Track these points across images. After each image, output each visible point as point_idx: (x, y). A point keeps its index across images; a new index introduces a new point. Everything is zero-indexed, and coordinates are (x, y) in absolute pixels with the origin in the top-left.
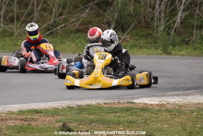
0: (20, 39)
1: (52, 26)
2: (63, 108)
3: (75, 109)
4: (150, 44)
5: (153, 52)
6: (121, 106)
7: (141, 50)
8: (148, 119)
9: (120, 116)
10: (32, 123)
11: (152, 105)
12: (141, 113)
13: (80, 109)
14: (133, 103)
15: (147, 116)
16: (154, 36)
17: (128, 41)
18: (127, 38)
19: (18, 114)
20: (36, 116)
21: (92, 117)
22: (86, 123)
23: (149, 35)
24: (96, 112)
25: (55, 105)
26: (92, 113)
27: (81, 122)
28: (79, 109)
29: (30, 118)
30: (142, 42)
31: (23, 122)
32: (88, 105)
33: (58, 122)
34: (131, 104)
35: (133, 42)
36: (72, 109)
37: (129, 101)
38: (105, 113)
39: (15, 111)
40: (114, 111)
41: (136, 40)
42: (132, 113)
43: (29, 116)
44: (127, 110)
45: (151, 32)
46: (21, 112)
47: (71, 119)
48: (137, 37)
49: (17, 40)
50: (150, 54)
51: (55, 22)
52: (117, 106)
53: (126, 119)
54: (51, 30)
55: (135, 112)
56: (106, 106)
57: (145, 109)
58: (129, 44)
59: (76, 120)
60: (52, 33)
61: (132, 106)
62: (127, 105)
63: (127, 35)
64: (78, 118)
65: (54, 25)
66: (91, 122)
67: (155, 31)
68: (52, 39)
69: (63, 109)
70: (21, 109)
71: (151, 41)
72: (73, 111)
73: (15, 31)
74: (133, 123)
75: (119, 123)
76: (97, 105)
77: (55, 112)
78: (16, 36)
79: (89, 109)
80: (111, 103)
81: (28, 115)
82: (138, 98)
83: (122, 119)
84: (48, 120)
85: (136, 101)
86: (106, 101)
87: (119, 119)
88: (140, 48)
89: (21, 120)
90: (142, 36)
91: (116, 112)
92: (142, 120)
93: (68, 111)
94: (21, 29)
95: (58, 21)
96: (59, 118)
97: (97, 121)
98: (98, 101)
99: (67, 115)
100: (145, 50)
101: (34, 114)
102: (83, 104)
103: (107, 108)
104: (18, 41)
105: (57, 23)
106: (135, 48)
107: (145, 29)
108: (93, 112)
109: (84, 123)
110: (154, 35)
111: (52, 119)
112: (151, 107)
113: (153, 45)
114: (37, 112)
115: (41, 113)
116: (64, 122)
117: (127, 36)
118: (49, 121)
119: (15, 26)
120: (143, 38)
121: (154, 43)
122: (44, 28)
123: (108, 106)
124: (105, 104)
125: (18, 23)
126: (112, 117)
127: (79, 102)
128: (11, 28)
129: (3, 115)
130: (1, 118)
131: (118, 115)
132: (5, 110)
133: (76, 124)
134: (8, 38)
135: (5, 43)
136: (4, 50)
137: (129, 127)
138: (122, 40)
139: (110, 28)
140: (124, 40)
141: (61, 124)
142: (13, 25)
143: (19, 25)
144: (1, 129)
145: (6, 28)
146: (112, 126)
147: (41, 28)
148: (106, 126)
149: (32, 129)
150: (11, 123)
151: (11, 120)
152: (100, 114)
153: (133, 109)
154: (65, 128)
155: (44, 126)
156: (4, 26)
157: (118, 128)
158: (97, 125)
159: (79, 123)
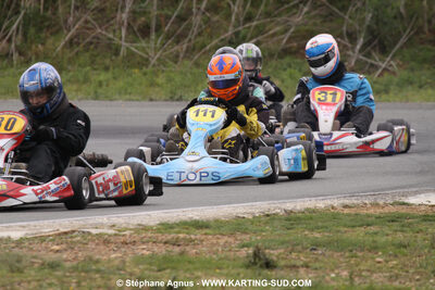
0: (163, 71)
2: (254, 217)
3: (280, 219)
6: (378, 211)
7: (423, 91)
9: (376, 233)
10: (188, 248)
12: (423, 226)
13: (292, 219)
14: (404, 204)
17: (394, 73)
18: (391, 65)
19: (158, 231)
20: (197, 235)
21: (318, 235)
22: (304, 248)
24: (325, 224)
25: (238, 211)
26: (318, 228)
27: (293, 246)
28: (289, 220)
29: (184, 239)
30: (425, 74)
31: (170, 248)
32: (307, 209)
33: (243, 246)
34: (400, 207)
35: (404, 74)
36: (274, 219)
37: (397, 200)
38: (345, 226)
39: (152, 224)
40: (365, 222)
41: (412, 70)
42: (403, 226)
43: (181, 236)
44: (393, 219)
46: (166, 227)
47: (272, 240)
48: (412, 64)
49: (155, 74)
51: (237, 34)
52: (371, 211)
53: (390, 238)
55: (411, 224)
56: (346, 211)
57: (432, 216)
58: (396, 80)
59: (283, 243)
61: (403, 210)
62: (393, 209)
63: (392, 59)
64: (287, 239)
65: (234, 41)
66: (315, 246)
69: (255, 220)
70: (165, 221)
72: (276, 223)
73: (151, 54)
74: (405, 247)
75: (374, 248)
76: (327, 209)
77: (238, 225)
78: (154, 65)
79: (311, 218)
80: (357, 206)
81: (179, 232)
82: (416, 193)
83: (382, 240)
84: (222, 242)
85: (412, 200)
86: (347, 202)
87: (376, 238)
88: (421, 87)
89: (166, 243)
90: (425, 61)
91: (368, 225)
92: (425, 240)
93: (266, 223)
94: (165, 51)
95: (243, 32)
96: (246, 238)
97: (327, 244)
98: (329, 202)
99: (262, 231)
100: (430, 91)
101: (192, 229)
102: (298, 208)
103: (349, 215)
104: (157, 76)
105: (241, 36)
106: (410, 88)
107: (430, 47)
108: (320, 224)
109: (299, 248)
111: (231, 240)
114: (199, 225)
115: (207, 227)
116: (257, 247)
117: (392, 62)
118: (224, 246)
119: (152, 44)
120: (426, 66)
122: (213, 48)
123: (352, 211)
124: (346, 206)
125: (158, 36)
126: (359, 234)
127: (288, 205)
128: (143, 49)
129: (127, 233)
130: (122, 239)
131: (373, 229)
132: (132, 222)
133: (282, 251)
134: (136, 71)
135: (130, 79)
136: (128, 96)
137: (396, 256)
138: (380, 71)
139: (356, 45)
140: (385, 69)
141: (251, 251)
142: (148, 42)
143: (159, 41)
144: (124, 262)
145: (133, 49)
146: (360, 254)
147: (208, 47)
148: (347, 254)
149: (189, 262)
150: (144, 251)
151: (143, 243)
152: (334, 228)
153: (407, 216)
154: (260, 259)
155: (215, 256)
156: (127, 45)
157: (373, 258)
158: (327, 253)
159: (290, 248)
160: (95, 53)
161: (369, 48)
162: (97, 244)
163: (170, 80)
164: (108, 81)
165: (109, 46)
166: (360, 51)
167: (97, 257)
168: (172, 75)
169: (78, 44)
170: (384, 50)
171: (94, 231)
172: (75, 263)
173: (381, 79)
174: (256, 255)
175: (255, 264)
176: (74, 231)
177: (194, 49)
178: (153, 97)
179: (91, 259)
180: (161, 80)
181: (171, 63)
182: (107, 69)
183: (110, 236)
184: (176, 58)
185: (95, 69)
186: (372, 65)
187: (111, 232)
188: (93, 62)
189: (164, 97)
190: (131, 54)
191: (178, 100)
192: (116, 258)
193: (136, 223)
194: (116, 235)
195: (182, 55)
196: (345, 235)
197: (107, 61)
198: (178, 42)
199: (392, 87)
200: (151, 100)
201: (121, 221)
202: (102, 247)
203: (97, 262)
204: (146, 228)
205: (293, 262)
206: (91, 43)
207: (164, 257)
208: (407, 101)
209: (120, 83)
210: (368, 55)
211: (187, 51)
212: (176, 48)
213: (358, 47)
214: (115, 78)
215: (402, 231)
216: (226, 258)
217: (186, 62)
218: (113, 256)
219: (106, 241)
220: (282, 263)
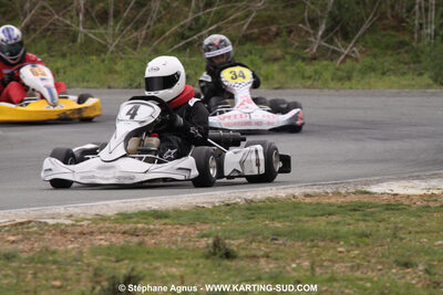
0: (122, 58)
1: (190, 29)
2: (214, 207)
3: (240, 209)
4: (406, 63)
5: (413, 83)
6: (340, 200)
7: (386, 78)
8: (401, 228)
9: (338, 223)
10: (146, 239)
11: (408, 196)
12: (385, 215)
13: (252, 209)
14: (366, 193)
15: (398, 220)
16: (413, 48)
17: (356, 60)
18: (353, 52)
19: (116, 221)
20: (156, 225)
21: (279, 225)
22: (265, 238)
23: (402, 44)
24: (286, 214)
25: (198, 200)
26: (279, 217)
27: (254, 236)
28: (248, 209)
29: (143, 229)
30: (388, 61)
31: (129, 238)
32: (268, 199)
33: (203, 236)
34: (362, 196)
35: (367, 60)
36: (233, 208)
37: (359, 188)
38: (306, 215)
39: (110, 214)
40: (327, 211)
41: (375, 56)
42: (365, 215)
43: (140, 226)
44: (355, 208)
45: (407, 38)
46: (125, 217)
47: (232, 231)
48: (376, 50)
49: (113, 61)
50: (404, 87)
51: (197, 20)
52: (333, 200)
53: (351, 227)
54: (188, 37)
55: (372, 213)
56: (308, 200)
57: (394, 205)
58: (358, 66)
59: (243, 233)
60: (189, 44)
61: (365, 199)
62: (355, 198)
63: (354, 46)
64: (247, 229)
65: (194, 27)
66: (276, 236)
67: (416, 36)
68: (191, 56)
69: (215, 210)
70: (123, 210)
71: (406, 57)
72: (236, 212)
73: (111, 41)
74: (367, 236)
75: (336, 238)
76: (288, 198)
77: (197, 215)
78: (112, 52)
79: (272, 208)
80: (318, 195)
81: (139, 223)
82: (378, 182)
83: (344, 229)
84: (181, 231)
85: (375, 189)
86: (308, 191)
87: (338, 228)
88: (383, 74)
89: (124, 233)
90: (387, 47)
91: (330, 214)
92: (387, 229)
93: (226, 213)
94: (124, 37)
95: (203, 18)
96: (206, 228)
97: (289, 234)
98: (290, 191)
99: (222, 221)
100: (393, 78)
101: (151, 219)
102: (259, 197)
103: (310, 204)
104: (116, 64)
105: (201, 22)
106: (373, 74)
107: (393, 33)
108: (281, 214)
109: (260, 238)
110: (414, 44)
111: (191, 230)
112: (407, 203)
113: (412, 66)
114: (158, 215)
115: (166, 217)
116: (217, 237)
117: (354, 49)
118: (184, 236)
119: (110, 31)
120: (389, 52)
121: (414, 63)
122: (173, 34)
123: (314, 200)
124: (307, 195)
125: (116, 23)
126: (321, 223)
127: (248, 194)
128: (101, 36)
129: (85, 223)
130: (79, 229)
131: (335, 218)
132: (89, 212)
133: (242, 241)
134: (94, 57)
135: (88, 67)
136: (85, 84)
137: (358, 246)
138: (342, 57)
139: (318, 31)
140: (347, 56)
141: (211, 241)
142: (105, 29)
143: (118, 27)
144: (81, 253)
145: (91, 35)
146: (322, 244)
147: (167, 34)
148: (308, 244)
149: (148, 253)
150: (102, 241)
151: (101, 233)
152: (296, 218)
153: (368, 206)
154: (220, 250)
155: (173, 247)
156: (85, 31)
157: (334, 248)
158: (289, 243)
159: (251, 238)
160: (53, 40)
161: (331, 34)
162: (54, 235)
163: (128, 67)
164: (64, 68)
165: (66, 33)
166: (322, 37)
167: (54, 248)
168: (131, 62)
169: (35, 30)
170: (346, 37)
171: (51, 222)
172: (31, 254)
173: (342, 66)
174: (216, 245)
175: (214, 254)
176: (30, 222)
177: (153, 36)
178: (112, 84)
179: (47, 250)
180: (119, 67)
181: (130, 50)
182: (64, 56)
183: (67, 226)
184: (134, 45)
185: (52, 56)
186: (334, 52)
187: (68, 222)
188: (50, 48)
189: (122, 84)
190: (88, 41)
191: (137, 88)
192: (73, 248)
193: (94, 212)
194: (73, 225)
195: (140, 42)
196: (307, 225)
197: (65, 48)
198: (136, 29)
199: (355, 74)
200: (109, 88)
201: (78, 210)
202: (59, 238)
203: (54, 252)
204: (103, 219)
205: (253, 252)
206: (48, 30)
207: (122, 248)
208: (370, 88)
209: (78, 70)
210: (331, 41)
211: (146, 38)
212: (135, 34)
213: (320, 33)
214: (72, 65)
215: (364, 220)
216: (186, 248)
217: (145, 49)
218: (70, 246)
219: (62, 231)
220: (243, 253)
